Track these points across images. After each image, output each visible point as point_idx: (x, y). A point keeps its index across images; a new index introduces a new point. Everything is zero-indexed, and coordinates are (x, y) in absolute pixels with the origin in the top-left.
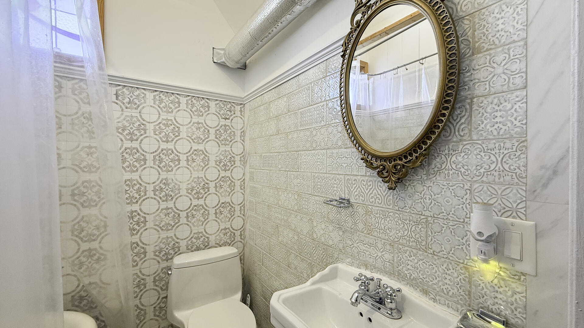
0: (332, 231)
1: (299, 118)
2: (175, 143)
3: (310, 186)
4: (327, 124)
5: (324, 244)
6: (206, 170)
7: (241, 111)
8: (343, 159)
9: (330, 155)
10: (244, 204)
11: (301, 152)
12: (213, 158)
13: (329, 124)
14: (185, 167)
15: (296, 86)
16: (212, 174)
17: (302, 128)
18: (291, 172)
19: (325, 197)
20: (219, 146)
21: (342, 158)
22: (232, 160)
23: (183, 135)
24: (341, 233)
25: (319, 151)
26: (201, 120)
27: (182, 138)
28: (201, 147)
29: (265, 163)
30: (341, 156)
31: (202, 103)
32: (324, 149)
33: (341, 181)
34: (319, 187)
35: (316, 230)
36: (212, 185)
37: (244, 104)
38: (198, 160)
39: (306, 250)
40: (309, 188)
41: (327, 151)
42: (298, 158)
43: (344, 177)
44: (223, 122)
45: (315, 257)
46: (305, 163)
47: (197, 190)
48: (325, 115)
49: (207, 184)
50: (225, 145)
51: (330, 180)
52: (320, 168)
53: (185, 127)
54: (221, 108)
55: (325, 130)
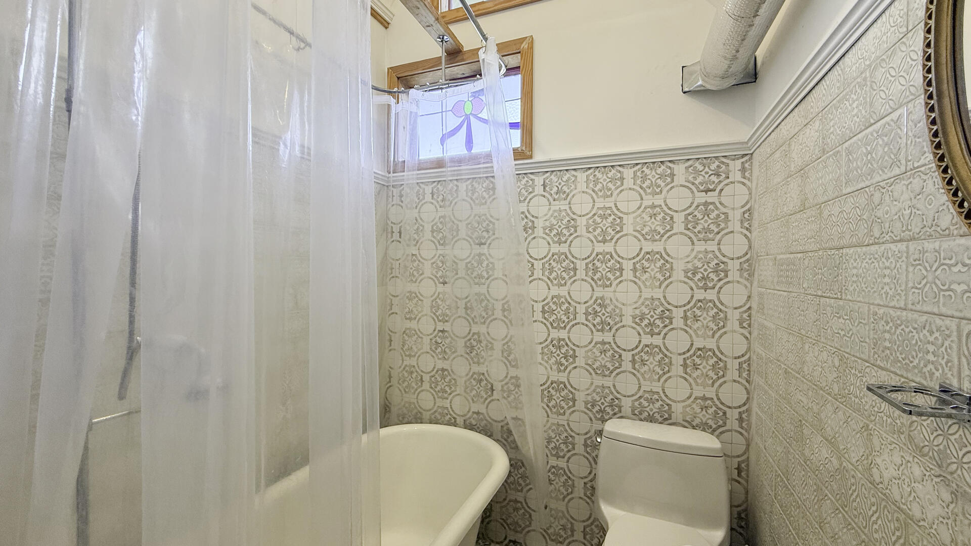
0: (920, 479)
1: (844, 165)
2: (616, 242)
3: (867, 340)
4: (908, 169)
5: (899, 508)
6: (667, 286)
7: (743, 170)
8: (955, 269)
9: (916, 256)
10: (749, 359)
11: (848, 250)
12: (679, 268)
13: (915, 168)
14: (631, 281)
15: (838, 85)
16: (679, 293)
17: (849, 190)
18: (827, 300)
19: (902, 376)
20: (693, 244)
21: (952, 265)
22: (721, 270)
23: (628, 229)
24: (947, 496)
25: (888, 246)
26: (658, 200)
27: (626, 235)
28: (658, 247)
29: (781, 276)
30: (947, 262)
31: (659, 171)
32: (901, 241)
33: (949, 336)
34: (887, 344)
35: (879, 461)
36: (678, 314)
37: (752, 154)
38: (652, 270)
39: (855, 504)
40: (864, 344)
41: (907, 247)
42: (840, 266)
43: (958, 327)
44: (701, 198)
45: (876, 531)
46: (855, 279)
47: (649, 320)
48: (903, 145)
49: (668, 310)
50: (706, 241)
51: (915, 329)
52: (891, 293)
53: (631, 216)
54: (697, 172)
55: (905, 188)
